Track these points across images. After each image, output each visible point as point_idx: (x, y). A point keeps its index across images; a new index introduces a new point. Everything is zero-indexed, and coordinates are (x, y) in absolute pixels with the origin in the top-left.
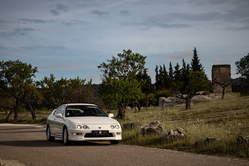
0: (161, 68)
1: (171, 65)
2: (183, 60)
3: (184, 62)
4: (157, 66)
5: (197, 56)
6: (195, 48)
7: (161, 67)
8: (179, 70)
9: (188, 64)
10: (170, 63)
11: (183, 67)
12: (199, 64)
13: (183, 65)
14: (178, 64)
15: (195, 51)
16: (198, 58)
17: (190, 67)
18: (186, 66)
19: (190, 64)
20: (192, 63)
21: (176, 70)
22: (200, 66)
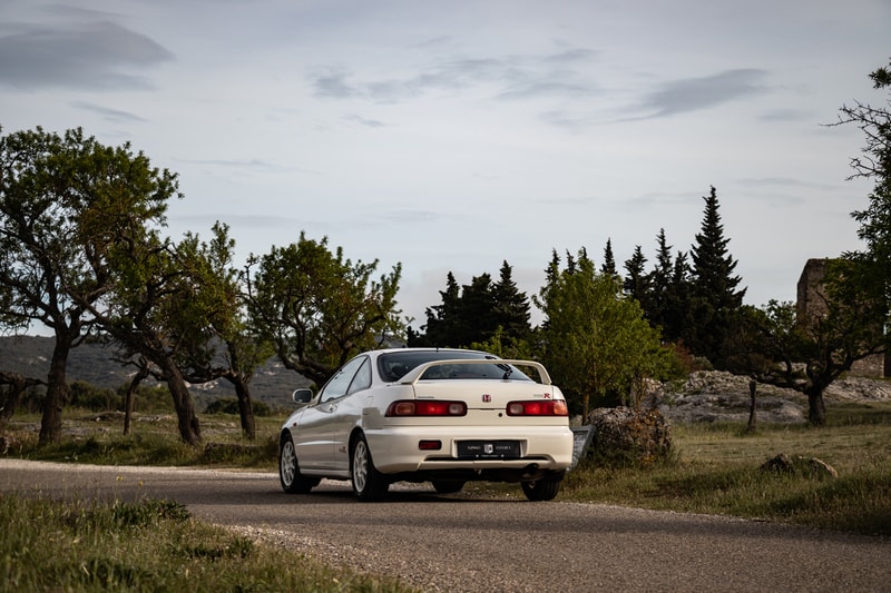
0: (571, 264)
1: (609, 254)
2: (662, 237)
3: (663, 244)
4: (555, 255)
5: (719, 224)
6: (714, 189)
7: (570, 258)
8: (642, 274)
9: (680, 254)
10: (609, 243)
11: (659, 263)
12: (725, 257)
13: (661, 258)
14: (639, 248)
15: (712, 203)
16: (721, 232)
17: (688, 267)
18: (673, 261)
19: (689, 255)
20: (697, 251)
21: (630, 277)
22: (728, 266)
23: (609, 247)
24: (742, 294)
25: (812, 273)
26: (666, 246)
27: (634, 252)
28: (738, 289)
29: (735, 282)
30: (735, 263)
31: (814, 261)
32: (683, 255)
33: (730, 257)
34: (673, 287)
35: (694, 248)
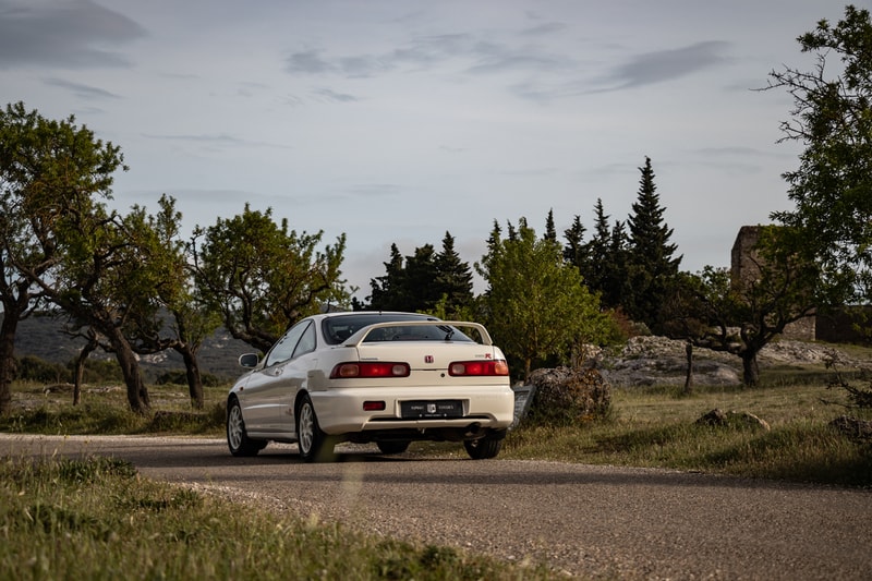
0: (512, 234)
1: (550, 224)
2: (600, 207)
3: (600, 214)
4: (496, 225)
5: (655, 194)
6: (648, 160)
7: (511, 228)
8: (581, 243)
9: (618, 223)
10: (551, 213)
11: (597, 233)
12: (661, 225)
13: (599, 228)
14: (578, 218)
15: (647, 173)
16: (657, 201)
17: (625, 236)
18: (610, 230)
19: (626, 225)
20: (635, 220)
21: (569, 246)
22: (664, 234)
23: (550, 218)
24: (678, 261)
25: (745, 240)
26: (604, 215)
27: (574, 222)
28: (674, 256)
29: (671, 250)
30: (671, 231)
31: (747, 227)
32: (621, 224)
33: (666, 226)
34: (611, 255)
35: (631, 217)
